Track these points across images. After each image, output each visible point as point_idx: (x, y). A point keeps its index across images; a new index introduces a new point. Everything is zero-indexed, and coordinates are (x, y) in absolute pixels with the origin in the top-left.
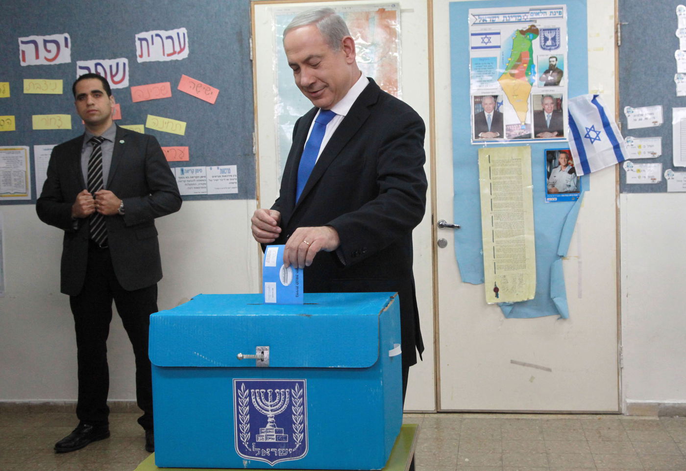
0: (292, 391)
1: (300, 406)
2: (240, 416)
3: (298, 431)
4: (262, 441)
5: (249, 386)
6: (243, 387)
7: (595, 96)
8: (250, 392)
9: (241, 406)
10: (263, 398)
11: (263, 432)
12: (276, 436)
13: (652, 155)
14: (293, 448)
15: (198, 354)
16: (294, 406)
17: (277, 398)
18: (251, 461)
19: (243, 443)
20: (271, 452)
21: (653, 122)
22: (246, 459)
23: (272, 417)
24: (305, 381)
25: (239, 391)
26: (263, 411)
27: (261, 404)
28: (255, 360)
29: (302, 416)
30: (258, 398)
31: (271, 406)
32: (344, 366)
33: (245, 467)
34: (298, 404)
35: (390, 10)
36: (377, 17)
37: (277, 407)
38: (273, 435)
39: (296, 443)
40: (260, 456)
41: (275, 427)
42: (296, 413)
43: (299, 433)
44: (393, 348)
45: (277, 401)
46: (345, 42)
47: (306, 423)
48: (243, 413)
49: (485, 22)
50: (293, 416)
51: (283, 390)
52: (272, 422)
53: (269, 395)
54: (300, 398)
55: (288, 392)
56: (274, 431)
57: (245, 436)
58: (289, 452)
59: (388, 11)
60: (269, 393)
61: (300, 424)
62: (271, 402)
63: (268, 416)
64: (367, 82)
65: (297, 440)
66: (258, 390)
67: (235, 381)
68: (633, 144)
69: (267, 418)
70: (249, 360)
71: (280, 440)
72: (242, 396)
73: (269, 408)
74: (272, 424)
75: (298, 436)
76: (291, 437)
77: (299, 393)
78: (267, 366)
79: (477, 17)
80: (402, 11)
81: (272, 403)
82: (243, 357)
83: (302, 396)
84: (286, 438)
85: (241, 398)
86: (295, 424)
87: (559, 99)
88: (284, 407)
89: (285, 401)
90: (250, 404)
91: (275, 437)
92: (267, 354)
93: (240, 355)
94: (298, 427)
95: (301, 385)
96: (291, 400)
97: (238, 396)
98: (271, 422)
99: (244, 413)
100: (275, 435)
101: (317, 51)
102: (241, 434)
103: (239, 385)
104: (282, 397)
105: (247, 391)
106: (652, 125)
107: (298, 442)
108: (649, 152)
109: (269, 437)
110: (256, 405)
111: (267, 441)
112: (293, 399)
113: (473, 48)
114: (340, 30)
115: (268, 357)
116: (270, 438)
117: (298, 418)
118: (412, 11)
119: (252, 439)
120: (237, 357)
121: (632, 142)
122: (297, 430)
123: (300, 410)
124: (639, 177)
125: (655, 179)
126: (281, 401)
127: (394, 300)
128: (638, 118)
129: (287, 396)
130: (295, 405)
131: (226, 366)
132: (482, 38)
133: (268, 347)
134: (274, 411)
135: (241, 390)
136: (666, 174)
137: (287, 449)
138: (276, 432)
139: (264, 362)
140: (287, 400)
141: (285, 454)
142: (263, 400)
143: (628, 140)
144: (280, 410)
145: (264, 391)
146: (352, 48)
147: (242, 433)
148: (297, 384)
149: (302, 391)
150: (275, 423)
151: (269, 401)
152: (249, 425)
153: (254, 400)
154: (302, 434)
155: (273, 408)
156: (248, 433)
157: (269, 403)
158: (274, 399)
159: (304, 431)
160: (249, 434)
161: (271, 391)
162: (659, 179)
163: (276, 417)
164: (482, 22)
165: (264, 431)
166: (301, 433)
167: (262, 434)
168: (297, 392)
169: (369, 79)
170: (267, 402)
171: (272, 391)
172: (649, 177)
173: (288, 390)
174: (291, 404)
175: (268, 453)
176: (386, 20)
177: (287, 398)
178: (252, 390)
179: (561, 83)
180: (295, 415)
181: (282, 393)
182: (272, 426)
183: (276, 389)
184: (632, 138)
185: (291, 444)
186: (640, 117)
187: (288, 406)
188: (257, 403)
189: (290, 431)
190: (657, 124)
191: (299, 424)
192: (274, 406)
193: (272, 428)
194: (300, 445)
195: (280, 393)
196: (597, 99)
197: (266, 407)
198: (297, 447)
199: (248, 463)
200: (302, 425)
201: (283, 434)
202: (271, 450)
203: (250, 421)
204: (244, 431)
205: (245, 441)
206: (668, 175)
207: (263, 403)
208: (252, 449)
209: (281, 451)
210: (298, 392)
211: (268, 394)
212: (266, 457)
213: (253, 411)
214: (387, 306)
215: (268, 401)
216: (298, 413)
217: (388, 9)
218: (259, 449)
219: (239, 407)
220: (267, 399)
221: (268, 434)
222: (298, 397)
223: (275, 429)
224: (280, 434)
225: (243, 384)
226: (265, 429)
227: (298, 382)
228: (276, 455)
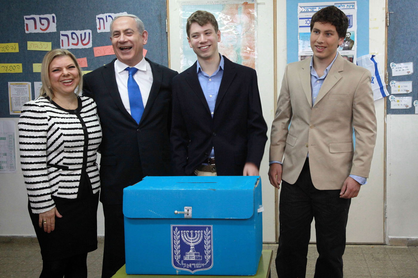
0: (205, 231)
1: (209, 240)
2: (175, 246)
3: (208, 254)
4: (187, 259)
5: (180, 229)
6: (176, 229)
7: (373, 56)
8: (180, 233)
9: (175, 240)
10: (188, 235)
11: (188, 255)
12: (195, 257)
13: (406, 92)
14: (204, 263)
15: (151, 211)
16: (206, 240)
17: (196, 236)
18: (181, 270)
20: (192, 266)
21: (407, 72)
22: (178, 269)
23: (193, 246)
24: (212, 226)
25: (174, 232)
26: (188, 243)
27: (186, 239)
28: (183, 214)
29: (210, 246)
30: (185, 236)
31: (192, 240)
32: (234, 218)
33: (177, 274)
34: (208, 239)
36: (243, 7)
37: (196, 240)
40: (186, 268)
41: (195, 252)
42: (207, 244)
43: (208, 255)
44: (259, 208)
45: (196, 237)
47: (212, 250)
48: (176, 244)
49: (308, 11)
50: (205, 246)
51: (199, 231)
53: (191, 234)
54: (209, 235)
55: (202, 232)
57: (177, 257)
58: (202, 266)
59: (250, 4)
60: (191, 233)
61: (209, 250)
62: (192, 238)
63: (191, 245)
65: (207, 259)
66: (185, 231)
67: (172, 226)
68: (395, 85)
69: (190, 247)
70: (180, 214)
71: (197, 259)
72: (176, 234)
73: (191, 241)
74: (193, 250)
75: (208, 257)
76: (203, 257)
77: (209, 233)
78: (190, 218)
79: (303, 8)
80: (258, 4)
81: (193, 238)
82: (177, 213)
83: (210, 235)
84: (200, 258)
85: (175, 236)
86: (206, 250)
87: (351, 58)
88: (200, 240)
89: (200, 237)
90: (181, 239)
91: (194, 257)
92: (190, 211)
94: (207, 252)
95: (210, 228)
96: (203, 237)
97: (173, 234)
98: (192, 249)
99: (177, 244)
100: (195, 256)
103: (174, 228)
104: (199, 235)
105: (179, 232)
106: (407, 74)
107: (207, 260)
108: (404, 90)
110: (183, 239)
111: (190, 260)
112: (205, 236)
113: (300, 27)
115: (191, 213)
116: (191, 258)
117: (207, 247)
118: (264, 4)
119: (182, 258)
120: (174, 213)
121: (395, 84)
122: (207, 253)
123: (209, 242)
124: (398, 105)
125: (408, 106)
126: (198, 237)
127: (259, 181)
128: (398, 70)
129: (202, 234)
131: (167, 218)
132: (306, 21)
133: (190, 207)
134: (194, 243)
135: (175, 231)
136: (414, 103)
137: (201, 264)
138: (195, 254)
139: (189, 215)
140: (201, 237)
141: (200, 267)
142: (188, 237)
143: (392, 83)
144: (197, 242)
145: (189, 231)
147: (175, 255)
148: (207, 228)
149: (210, 231)
150: (195, 249)
151: (191, 237)
152: (179, 251)
153: (182, 237)
154: (210, 256)
156: (179, 255)
157: (191, 239)
158: (194, 236)
159: (211, 254)
160: (180, 256)
161: (192, 232)
162: (410, 106)
163: (195, 246)
164: (306, 11)
166: (209, 255)
167: (187, 256)
168: (207, 232)
170: (190, 238)
171: (193, 231)
172: (404, 105)
173: (202, 231)
174: (203, 239)
175: (190, 266)
176: (249, 9)
177: (201, 236)
178: (182, 231)
179: (353, 49)
180: (206, 245)
181: (199, 233)
182: (193, 251)
183: (195, 231)
184: (395, 82)
185: (204, 261)
186: (400, 69)
187: (202, 240)
188: (185, 238)
189: (203, 254)
190: (410, 73)
191: (208, 250)
192: (194, 240)
193: (193, 252)
194: (209, 262)
195: (198, 233)
196: (374, 58)
197: (189, 241)
198: (207, 263)
199: (179, 272)
200: (210, 251)
201: (199, 256)
203: (181, 249)
204: (177, 254)
205: (177, 260)
206: (416, 103)
207: (188, 239)
208: (181, 264)
209: (197, 265)
210: (208, 232)
212: (189, 268)
213: (182, 243)
214: (256, 184)
215: (190, 237)
216: (208, 244)
217: (250, 2)
218: (185, 264)
219: (174, 241)
220: (190, 236)
221: (190, 255)
222: (208, 235)
223: (194, 253)
224: (197, 255)
225: (176, 228)
226: (189, 253)
227: (208, 227)
228: (195, 267)
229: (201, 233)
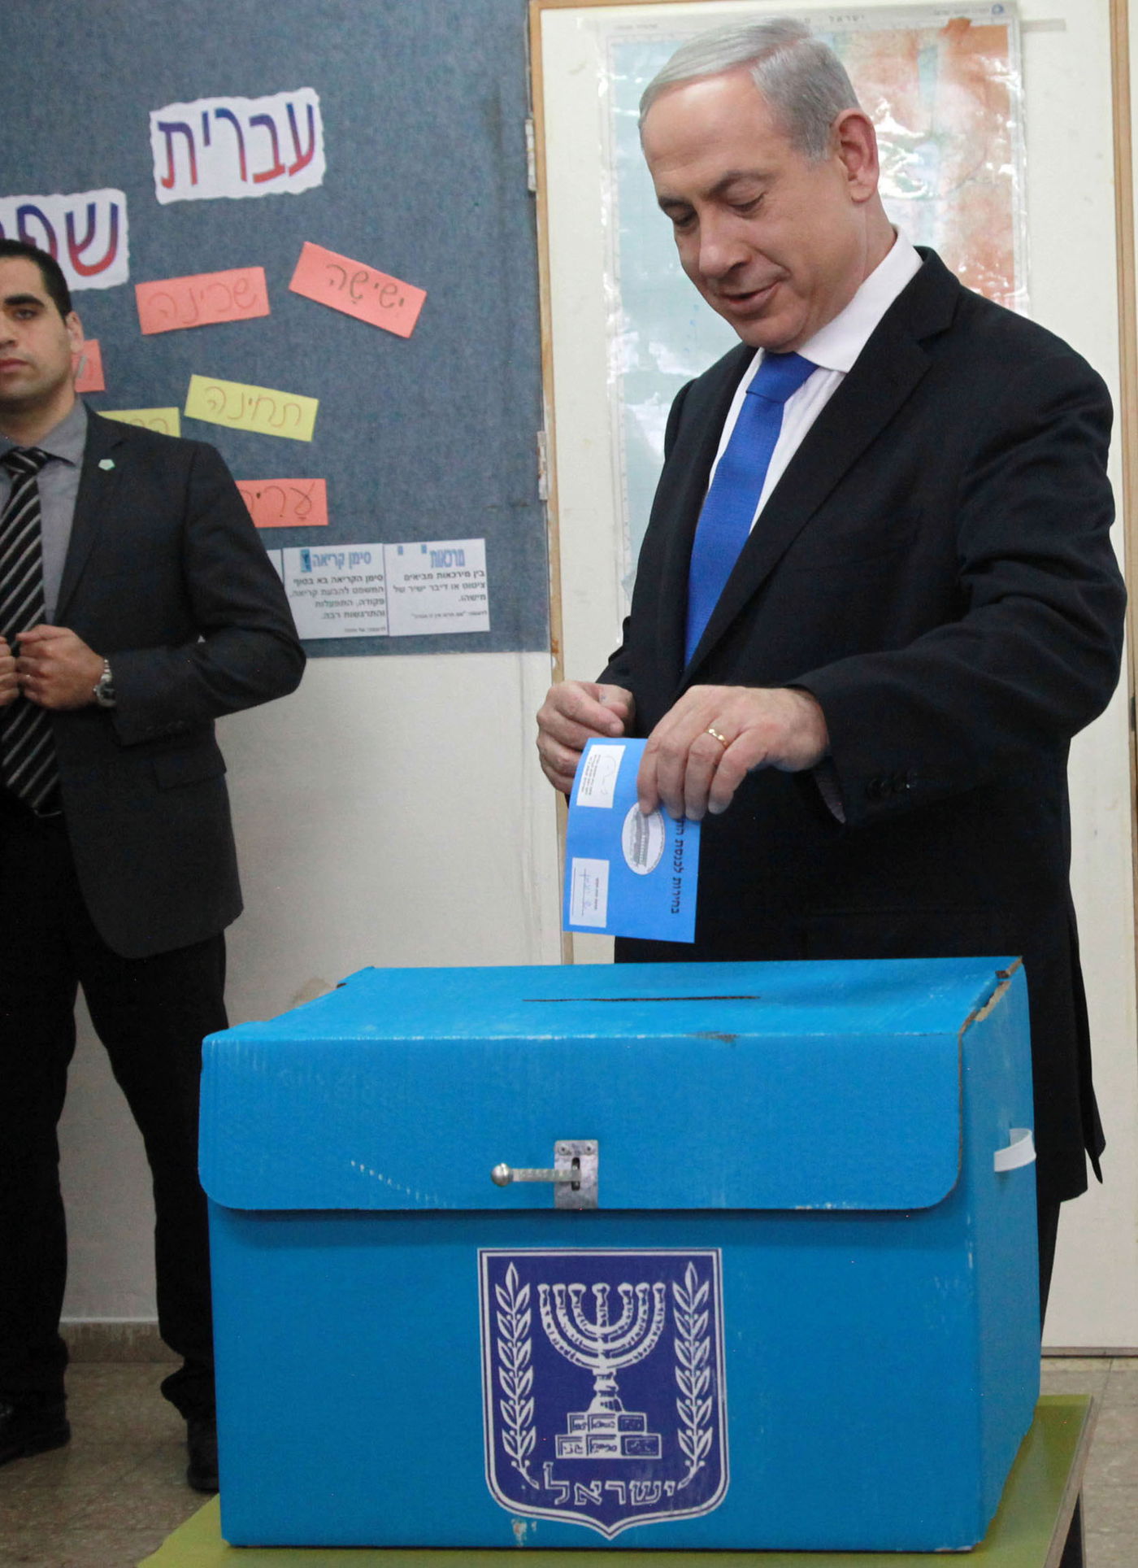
0: (676, 1287)
1: (700, 1339)
2: (502, 1373)
3: (696, 1420)
4: (574, 1456)
5: (532, 1271)
6: (511, 1271)
8: (535, 1295)
9: (505, 1341)
10: (577, 1311)
11: (578, 1427)
12: (623, 1438)
14: (677, 1480)
15: (362, 1167)
16: (682, 1339)
17: (625, 1313)
18: (540, 1522)
19: (514, 1464)
20: (604, 1493)
22: (524, 1516)
23: (609, 1376)
24: (716, 1255)
25: (498, 1289)
26: (579, 1355)
27: (571, 1331)
28: (550, 1187)
29: (707, 1372)
30: (561, 1313)
31: (605, 1338)
32: (845, 1206)
33: (522, 1544)
34: (694, 1331)
35: (986, 22)
36: (943, 47)
37: (625, 1340)
38: (612, 1437)
39: (688, 1463)
40: (569, 1506)
41: (618, 1409)
42: (689, 1360)
43: (699, 1426)
44: (1008, 1144)
45: (624, 1321)
46: (843, 129)
47: (722, 1396)
48: (512, 1363)
50: (678, 1372)
51: (644, 1286)
52: (610, 1393)
53: (599, 1301)
54: (699, 1311)
55: (660, 1291)
56: (616, 1420)
57: (519, 1439)
58: (664, 1492)
59: (981, 28)
60: (600, 1295)
61: (703, 1396)
62: (603, 1324)
63: (596, 1372)
64: (914, 263)
65: (692, 1451)
66: (562, 1287)
67: (485, 1255)
69: (594, 1379)
70: (530, 1186)
71: (635, 1452)
72: (509, 1305)
73: (600, 1346)
74: (607, 1399)
75: (695, 1439)
76: (671, 1442)
77: (699, 1296)
78: (590, 1207)
80: (1025, 28)
81: (608, 1329)
82: (510, 1177)
83: (707, 1306)
84: (653, 1445)
85: (505, 1314)
86: (683, 1398)
88: (647, 1342)
89: (649, 1322)
90: (536, 1331)
91: (617, 1442)
92: (589, 1166)
93: (501, 1171)
94: (694, 1409)
95: (704, 1268)
96: (669, 1320)
97: (495, 1306)
98: (604, 1393)
99: (517, 1363)
100: (619, 1434)
101: (752, 160)
102: (504, 1434)
103: (497, 1269)
104: (641, 1309)
105: (526, 1289)
107: (695, 1458)
109: (600, 1442)
110: (554, 1336)
111: (593, 1456)
112: (676, 1314)
114: (830, 89)
115: (593, 1178)
116: (601, 1446)
117: (693, 1380)
118: (1059, 25)
119: (544, 1451)
120: (493, 1179)
122: (691, 1418)
123: (701, 1351)
126: (639, 1322)
127: (1007, 985)
129: (658, 1305)
130: (685, 1335)
131: (454, 1207)
133: (592, 1144)
134: (615, 1356)
135: (504, 1287)
137: (659, 1483)
138: (623, 1425)
139: (580, 1193)
140: (657, 1318)
141: (653, 1500)
142: (578, 1320)
144: (635, 1353)
145: (582, 1288)
146: (866, 151)
147: (508, 1428)
148: (691, 1265)
149: (706, 1287)
150: (620, 1394)
151: (600, 1321)
152: (531, 1404)
153: (547, 1320)
154: (709, 1434)
155: (611, 1346)
156: (528, 1430)
157: (597, 1330)
158: (614, 1316)
159: (713, 1422)
160: (533, 1433)
161: (603, 1291)
163: (622, 1375)
165: (580, 1422)
166: (705, 1429)
167: (576, 1433)
168: (689, 1291)
169: (923, 252)
170: (590, 1327)
171: (608, 1288)
173: (659, 1285)
174: (670, 1333)
176: (976, 57)
177: (656, 1313)
178: (542, 1288)
180: (683, 1368)
181: (641, 1295)
182: (610, 1405)
183: (620, 1283)
185: (673, 1464)
187: (660, 1338)
188: (559, 1328)
189: (668, 1423)
191: (698, 1397)
192: (614, 1339)
193: (607, 1411)
194: (701, 1469)
195: (635, 1296)
197: (587, 1342)
198: (691, 1475)
199: (529, 1528)
200: (709, 1402)
201: (645, 1433)
202: (607, 1487)
203: (536, 1391)
204: (515, 1421)
205: (519, 1457)
207: (580, 1331)
208: (542, 1484)
209: (637, 1489)
210: (695, 1292)
211: (595, 1298)
212: (589, 1509)
213: (544, 1356)
214: (986, 1004)
215: (593, 1321)
216: (695, 1362)
217: (979, 20)
218: (567, 1483)
219: (500, 1344)
220: (591, 1318)
221: (595, 1431)
222: (693, 1307)
223: (618, 1414)
224: (636, 1429)
225: (512, 1266)
226: (585, 1414)
227: (694, 1259)
228: (622, 1502)
229: (657, 1296)
